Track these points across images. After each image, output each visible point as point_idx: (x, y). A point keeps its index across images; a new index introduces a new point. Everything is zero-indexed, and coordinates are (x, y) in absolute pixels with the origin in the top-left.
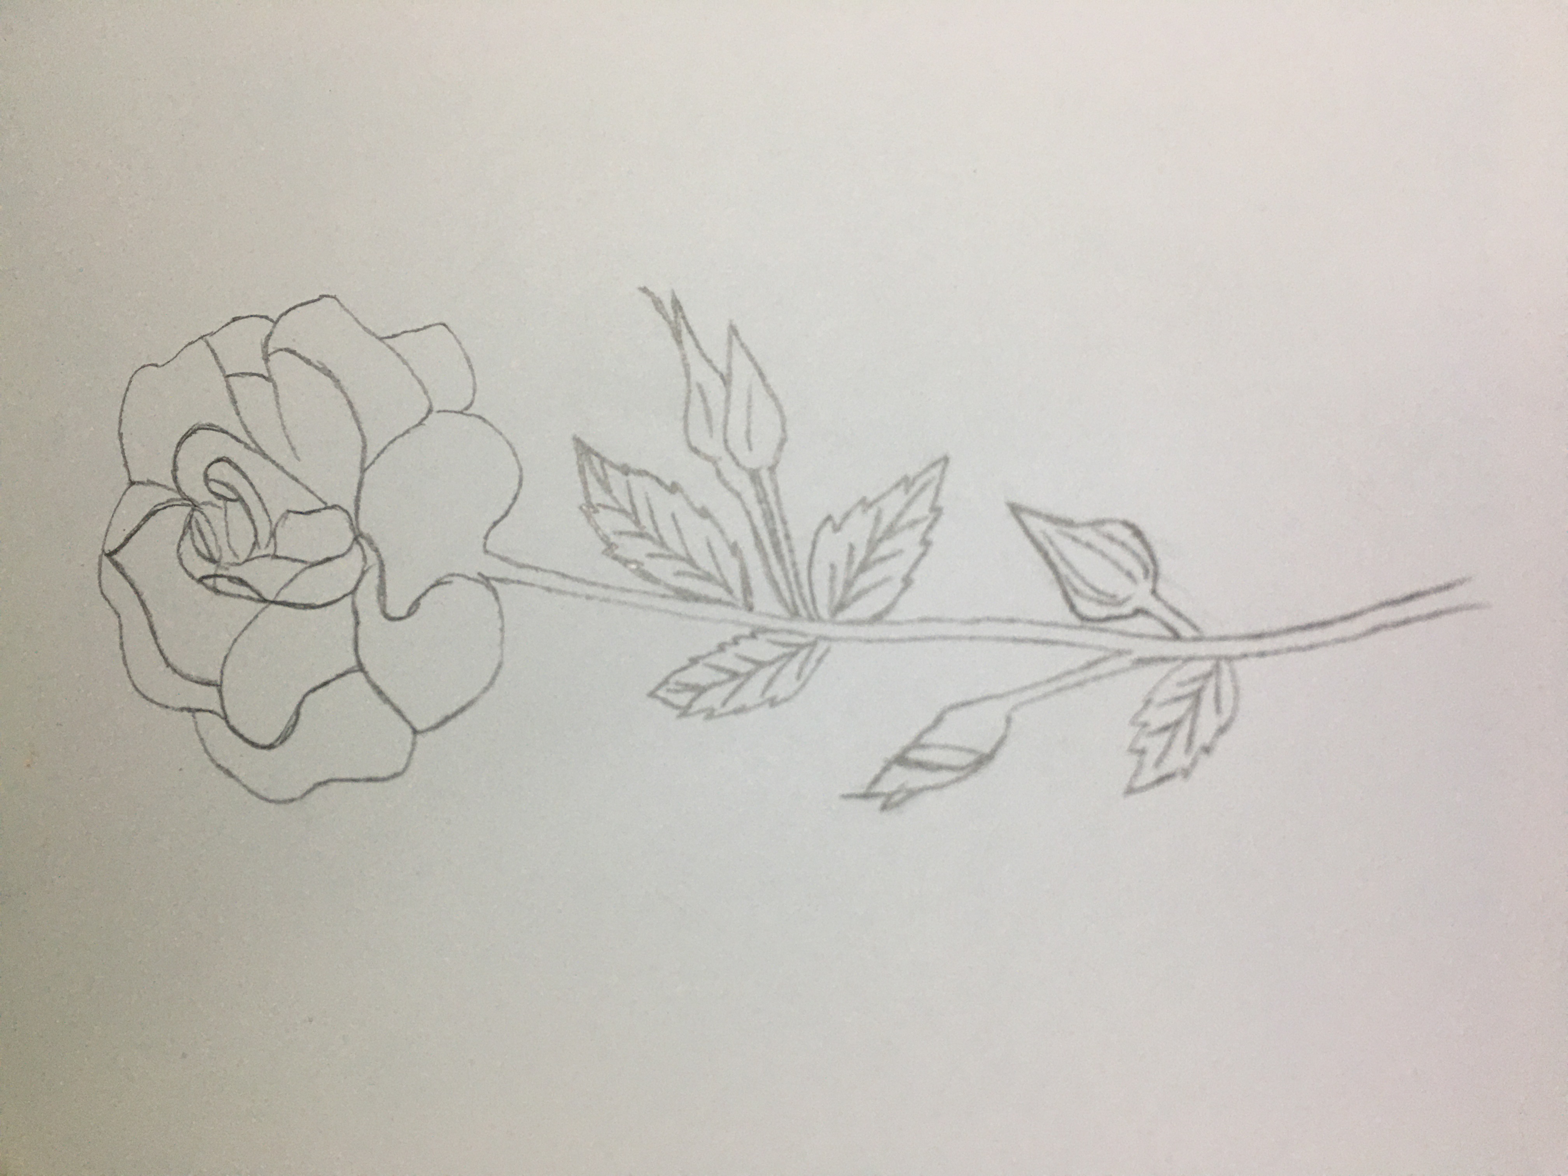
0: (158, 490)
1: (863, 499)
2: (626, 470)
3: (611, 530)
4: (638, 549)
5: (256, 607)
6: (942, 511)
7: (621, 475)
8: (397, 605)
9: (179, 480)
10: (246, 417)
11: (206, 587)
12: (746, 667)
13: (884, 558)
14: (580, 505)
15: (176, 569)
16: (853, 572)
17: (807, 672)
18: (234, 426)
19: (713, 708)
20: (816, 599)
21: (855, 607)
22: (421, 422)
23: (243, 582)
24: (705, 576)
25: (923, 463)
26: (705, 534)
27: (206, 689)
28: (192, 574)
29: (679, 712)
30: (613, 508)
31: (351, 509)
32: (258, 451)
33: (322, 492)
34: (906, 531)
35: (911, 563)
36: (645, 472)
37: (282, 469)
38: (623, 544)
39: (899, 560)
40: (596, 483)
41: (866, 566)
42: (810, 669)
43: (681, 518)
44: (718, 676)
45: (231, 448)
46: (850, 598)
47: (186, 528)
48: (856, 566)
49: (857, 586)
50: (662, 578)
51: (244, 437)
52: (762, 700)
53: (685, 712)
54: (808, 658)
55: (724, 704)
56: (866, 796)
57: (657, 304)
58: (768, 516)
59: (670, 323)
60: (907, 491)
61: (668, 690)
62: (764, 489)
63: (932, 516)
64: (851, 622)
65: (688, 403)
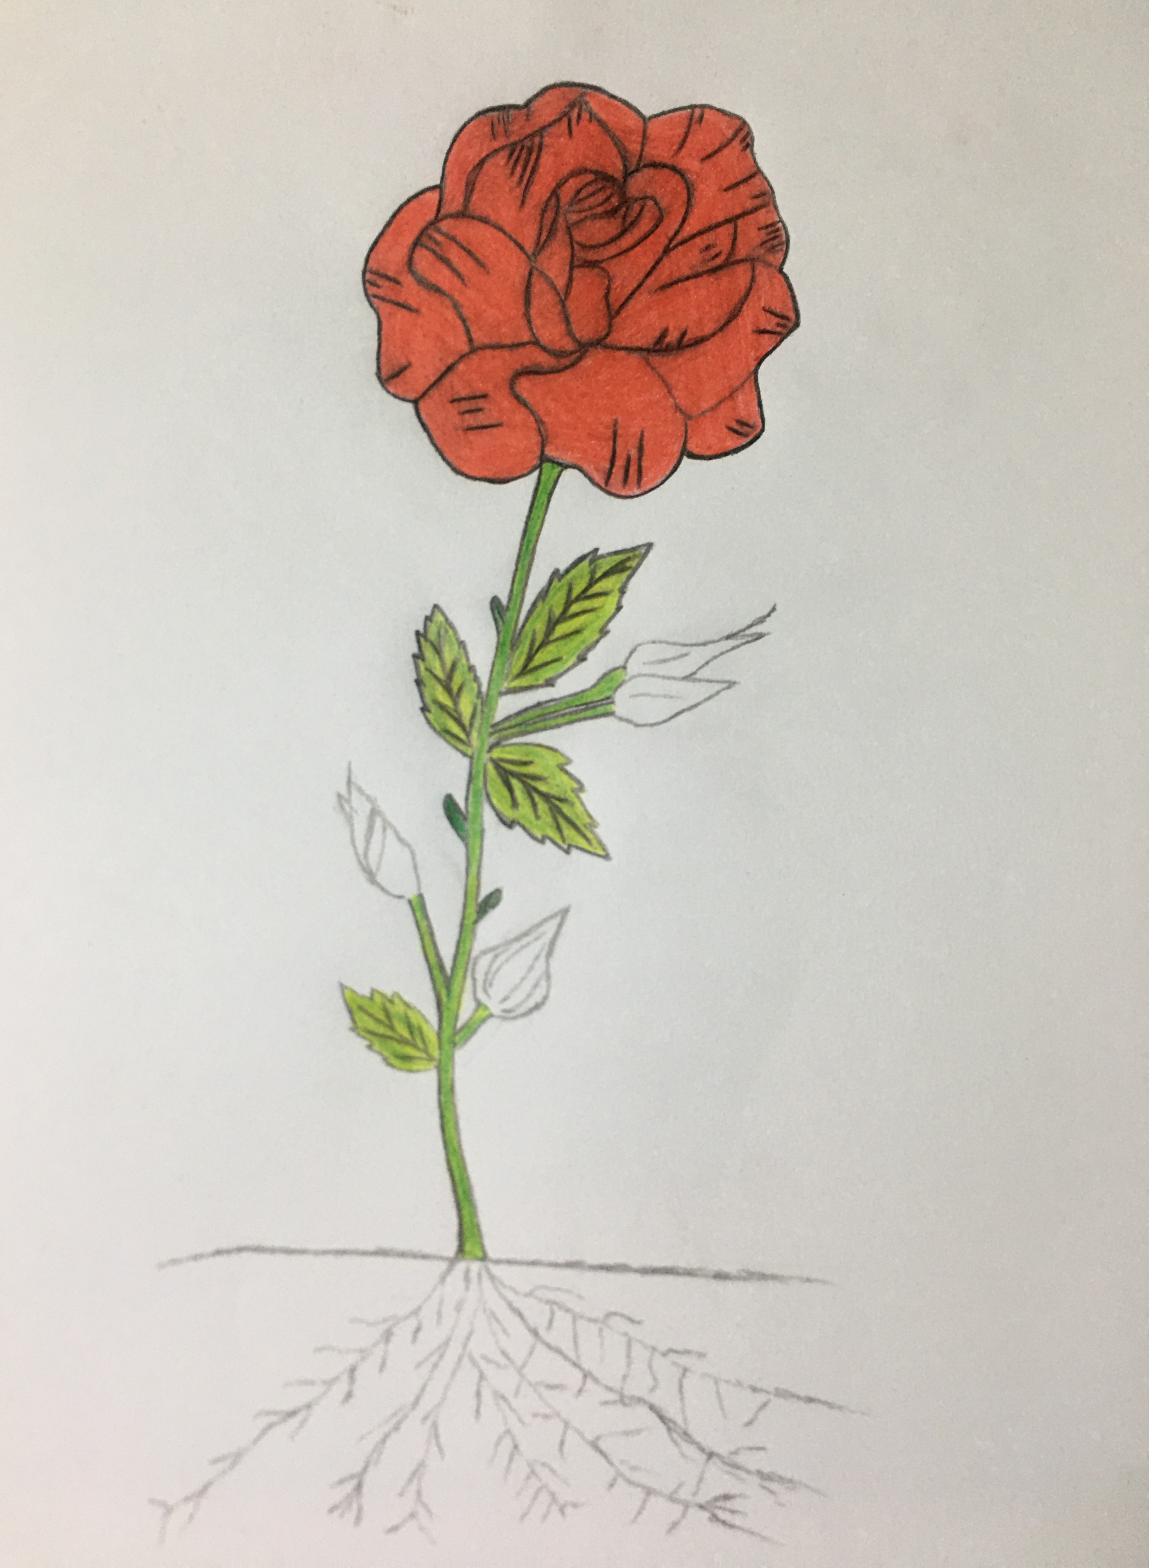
0: (639, 148)
1: (581, 787)
2: (622, 591)
3: (574, 576)
4: (557, 600)
5: (529, 246)
6: (567, 852)
7: (618, 586)
8: (524, 386)
9: (646, 170)
10: (698, 240)
11: (549, 199)
12: (455, 687)
13: (534, 805)
14: (596, 550)
15: (566, 170)
16: (525, 779)
17: (448, 737)
18: (688, 230)
19: (423, 660)
20: (507, 749)
21: (499, 781)
22: (677, 408)
23: (552, 232)
24: (530, 658)
25: (605, 841)
26: (565, 657)
27: (461, 199)
28: (559, 185)
29: (422, 630)
30: (591, 579)
31: (608, 341)
32: (667, 251)
33: (623, 314)
34: (555, 825)
35: (527, 825)
36: (619, 608)
37: (648, 275)
38: (562, 586)
39: (532, 817)
40: (614, 564)
41: (530, 791)
42: (453, 741)
43: (578, 638)
44: (449, 665)
45: (670, 226)
46: (505, 776)
47: (603, 177)
48: (533, 783)
49: (515, 782)
50: (530, 621)
51: (679, 238)
52: (428, 700)
53: (422, 636)
54: (459, 738)
55: (427, 668)
56: (349, 782)
59: (744, 629)
61: (439, 622)
64: (486, 774)
65: (674, 644)
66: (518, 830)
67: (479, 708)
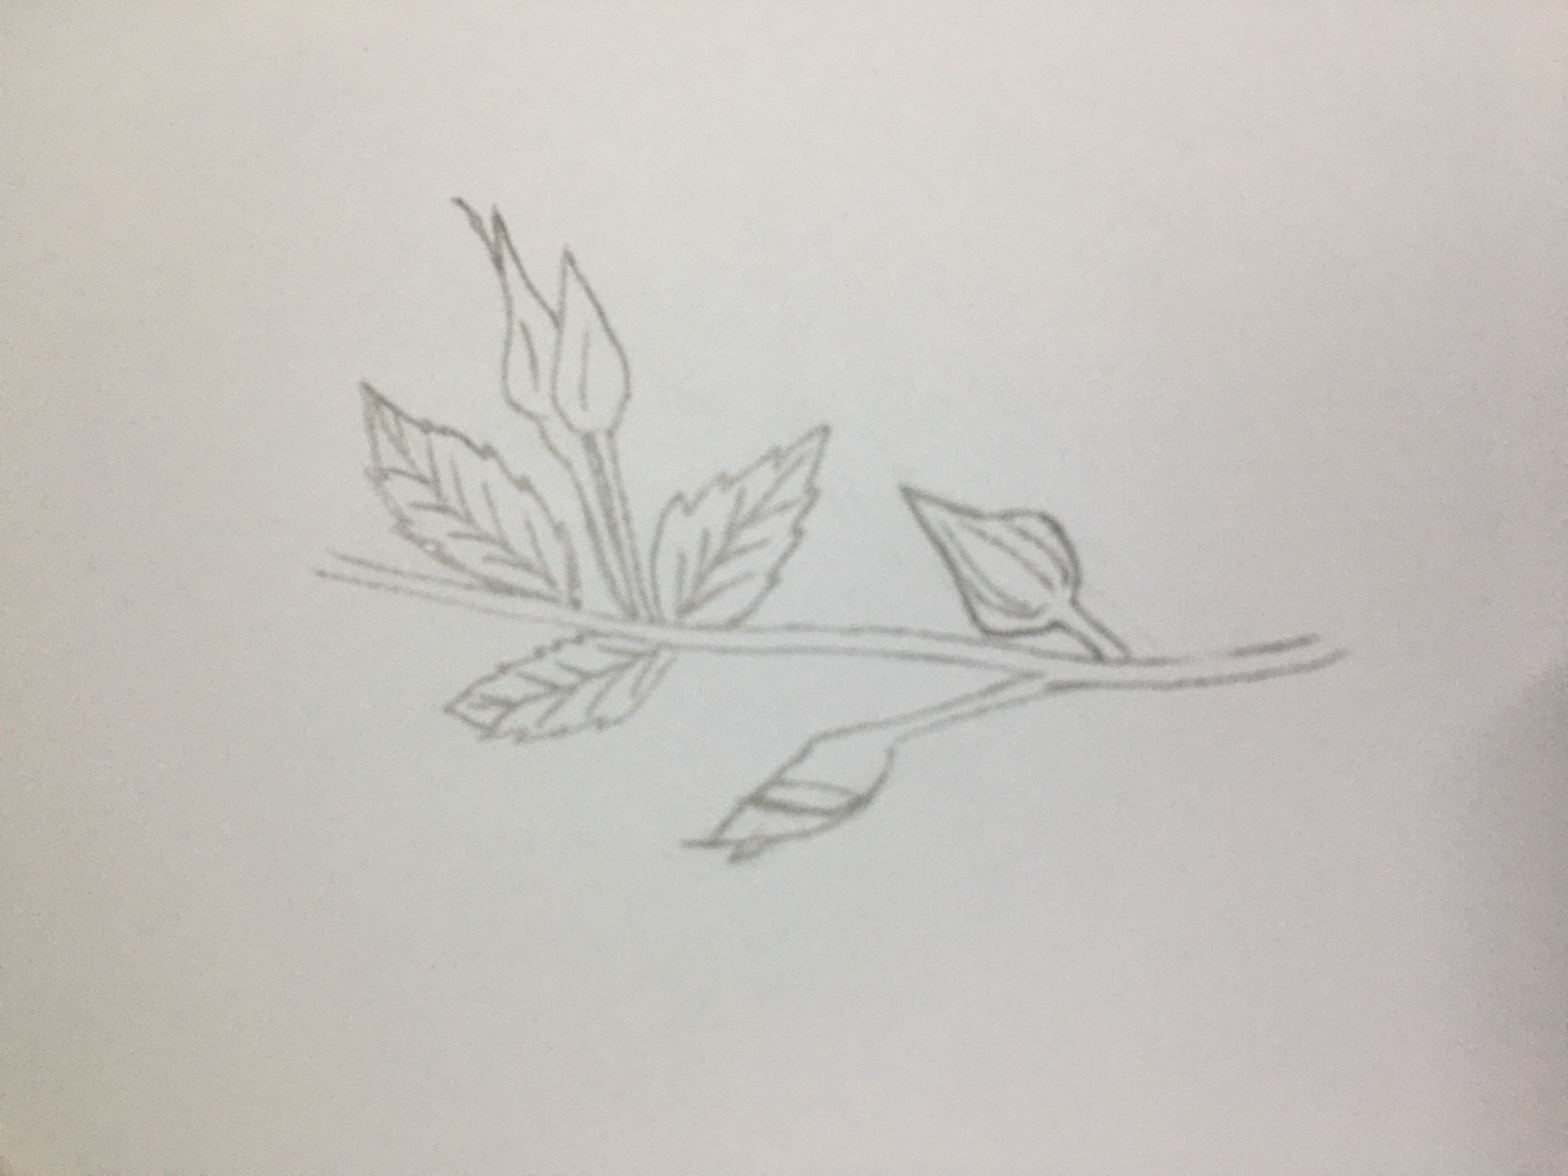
2: (426, 426)
3: (405, 501)
12: (569, 678)
13: (745, 549)
14: (367, 470)
16: (707, 564)
17: (645, 687)
19: (525, 729)
20: (660, 594)
24: (523, 563)
25: (798, 432)
30: (409, 475)
34: (776, 516)
36: (451, 430)
38: (419, 520)
39: (763, 551)
40: (388, 442)
42: (649, 683)
43: (495, 490)
44: (533, 689)
46: (701, 597)
48: (711, 557)
49: (711, 582)
52: (587, 720)
53: (489, 732)
54: (645, 670)
55: (540, 723)
56: (713, 843)
57: (475, 220)
58: (604, 491)
59: (488, 243)
60: (777, 465)
61: (471, 706)
62: (598, 457)
63: (805, 499)
64: (702, 627)
65: (508, 344)
66: (783, 571)
67: (597, 640)
